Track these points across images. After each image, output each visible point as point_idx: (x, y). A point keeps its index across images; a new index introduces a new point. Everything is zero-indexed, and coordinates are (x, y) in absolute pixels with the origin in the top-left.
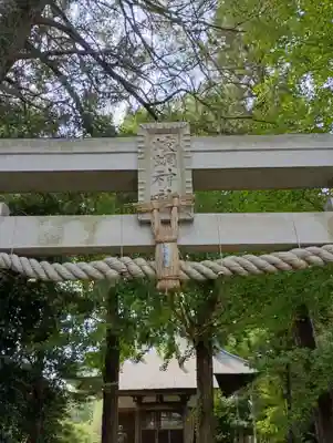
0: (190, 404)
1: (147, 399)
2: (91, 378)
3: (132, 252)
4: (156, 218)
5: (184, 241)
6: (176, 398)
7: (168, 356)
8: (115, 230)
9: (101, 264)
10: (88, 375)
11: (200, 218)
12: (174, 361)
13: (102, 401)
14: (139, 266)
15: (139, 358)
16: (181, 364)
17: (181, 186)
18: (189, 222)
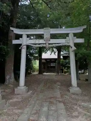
0: (57, 61)
1: (48, 60)
2: (37, 56)
3: (43, 44)
4: (46, 40)
5: (49, 43)
6: (54, 60)
7: (52, 52)
8: (41, 41)
9: (40, 45)
10: (36, 56)
11: (51, 40)
12: (53, 53)
13: (38, 61)
14: (44, 45)
15: (46, 52)
16: (55, 54)
17: (49, 36)
18: (50, 40)
